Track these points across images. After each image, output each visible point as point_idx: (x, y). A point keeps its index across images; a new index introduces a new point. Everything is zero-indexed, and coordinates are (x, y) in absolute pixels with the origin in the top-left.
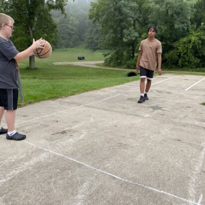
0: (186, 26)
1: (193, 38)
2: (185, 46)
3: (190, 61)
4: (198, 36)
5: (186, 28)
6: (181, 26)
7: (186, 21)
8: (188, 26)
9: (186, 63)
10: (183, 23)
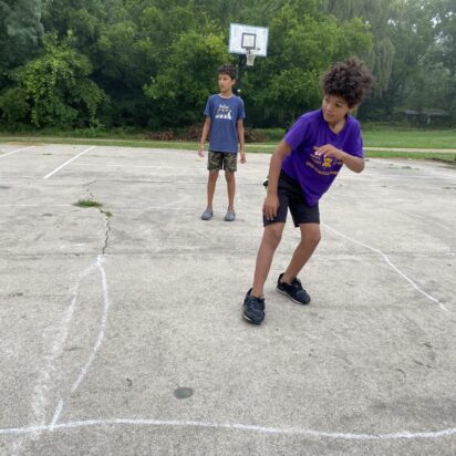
0: (33, 34)
1: (55, 63)
2: (39, 81)
3: (57, 113)
4: (64, 58)
5: (34, 38)
6: (22, 31)
7: (33, 21)
8: (38, 34)
9: (48, 117)
10: (27, 25)
